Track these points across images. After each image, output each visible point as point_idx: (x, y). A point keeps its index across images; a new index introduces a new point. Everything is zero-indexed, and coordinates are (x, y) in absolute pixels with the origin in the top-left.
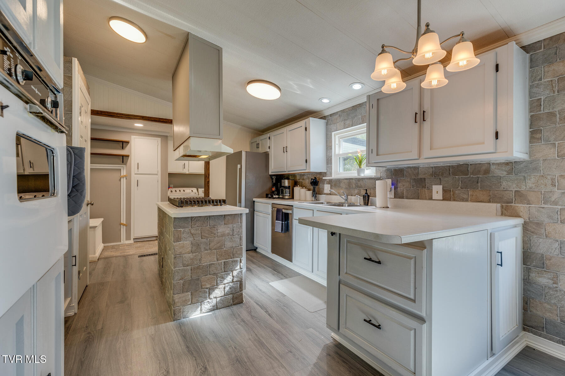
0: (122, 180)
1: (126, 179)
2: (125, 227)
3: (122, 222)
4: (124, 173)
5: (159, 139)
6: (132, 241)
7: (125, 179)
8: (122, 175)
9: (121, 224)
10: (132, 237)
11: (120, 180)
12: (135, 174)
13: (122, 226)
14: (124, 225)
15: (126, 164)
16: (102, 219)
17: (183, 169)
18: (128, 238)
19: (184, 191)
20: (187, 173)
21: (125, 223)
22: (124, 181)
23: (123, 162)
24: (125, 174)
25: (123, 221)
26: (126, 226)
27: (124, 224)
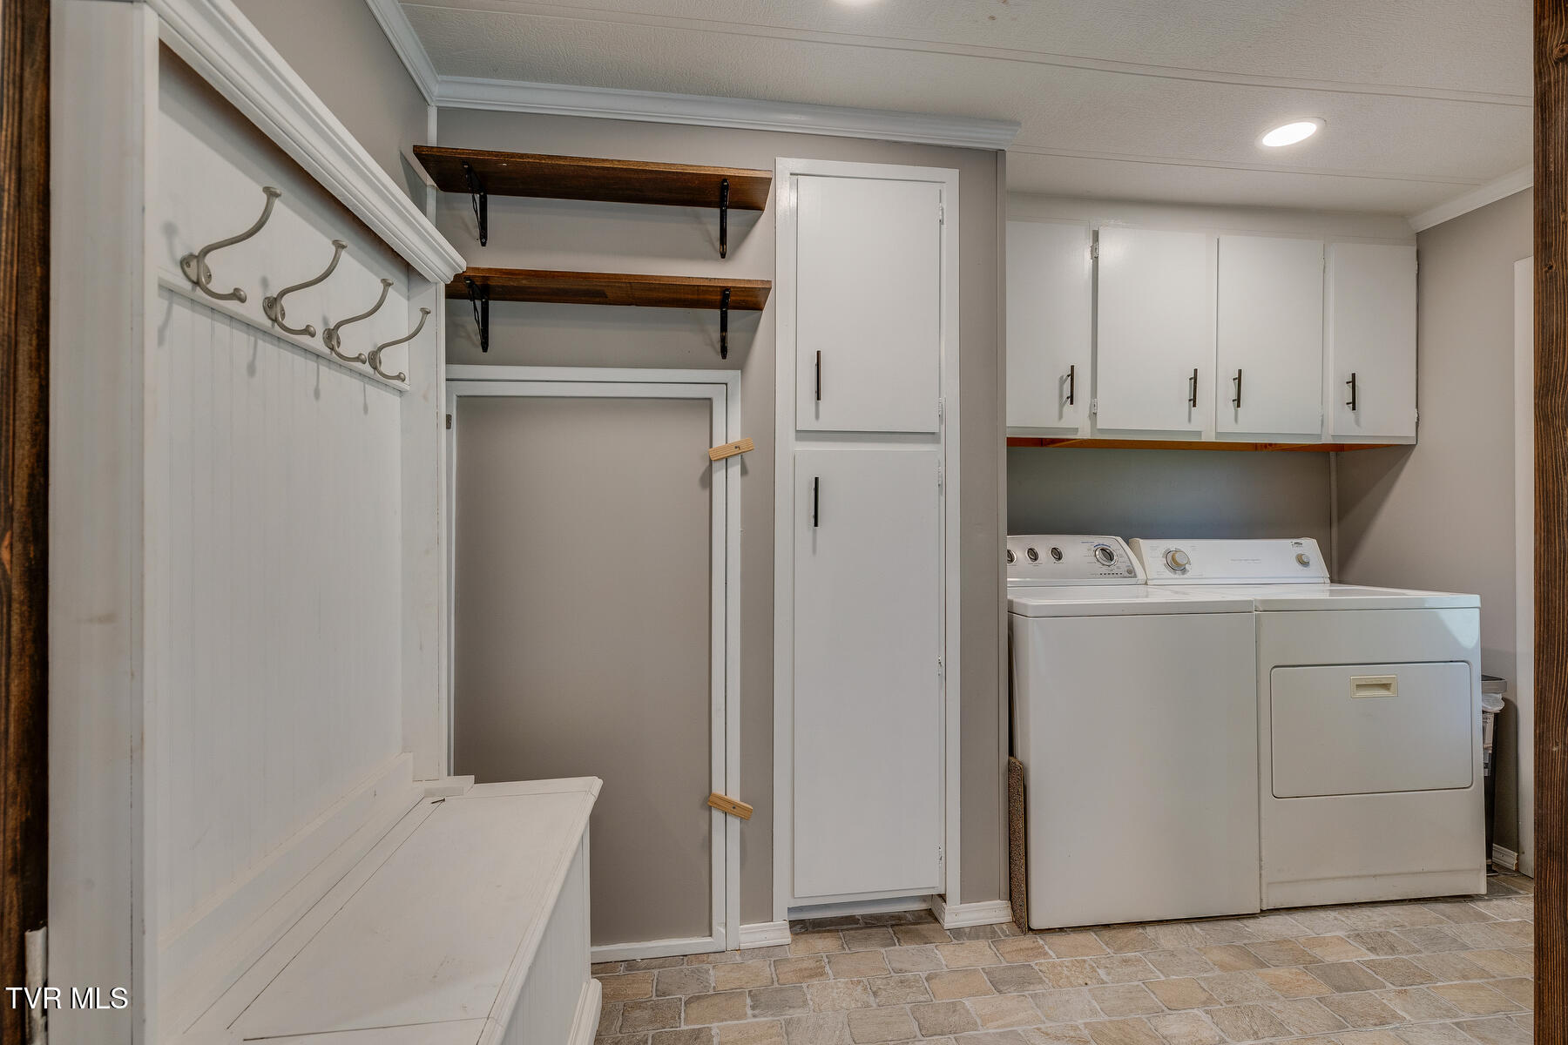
0: (718, 477)
1: (744, 471)
2: (735, 824)
3: (718, 789)
4: (730, 428)
5: (951, 176)
6: (776, 932)
7: (735, 470)
8: (719, 441)
9: (710, 802)
10: (782, 903)
11: (707, 481)
12: (803, 435)
13: (717, 816)
14: (729, 809)
15: (741, 365)
16: (595, 784)
17: (1062, 406)
18: (757, 905)
19: (1057, 554)
20: (1085, 433)
21: (734, 795)
22: (730, 486)
23: (724, 351)
24: (736, 436)
25: (728, 782)
26: (741, 818)
27: (735, 806)
